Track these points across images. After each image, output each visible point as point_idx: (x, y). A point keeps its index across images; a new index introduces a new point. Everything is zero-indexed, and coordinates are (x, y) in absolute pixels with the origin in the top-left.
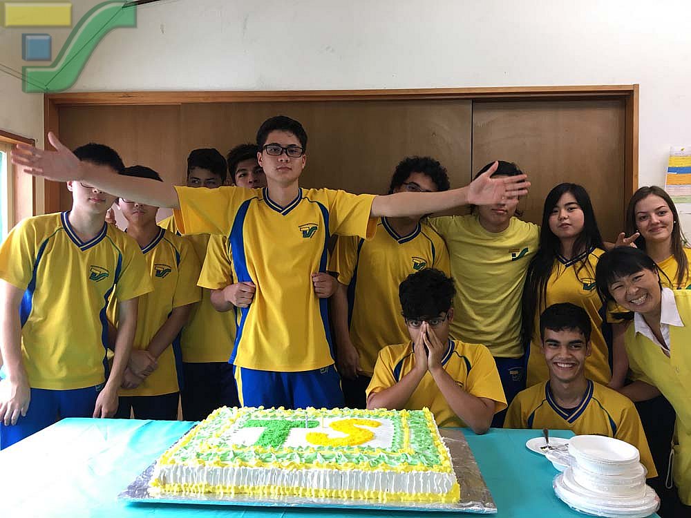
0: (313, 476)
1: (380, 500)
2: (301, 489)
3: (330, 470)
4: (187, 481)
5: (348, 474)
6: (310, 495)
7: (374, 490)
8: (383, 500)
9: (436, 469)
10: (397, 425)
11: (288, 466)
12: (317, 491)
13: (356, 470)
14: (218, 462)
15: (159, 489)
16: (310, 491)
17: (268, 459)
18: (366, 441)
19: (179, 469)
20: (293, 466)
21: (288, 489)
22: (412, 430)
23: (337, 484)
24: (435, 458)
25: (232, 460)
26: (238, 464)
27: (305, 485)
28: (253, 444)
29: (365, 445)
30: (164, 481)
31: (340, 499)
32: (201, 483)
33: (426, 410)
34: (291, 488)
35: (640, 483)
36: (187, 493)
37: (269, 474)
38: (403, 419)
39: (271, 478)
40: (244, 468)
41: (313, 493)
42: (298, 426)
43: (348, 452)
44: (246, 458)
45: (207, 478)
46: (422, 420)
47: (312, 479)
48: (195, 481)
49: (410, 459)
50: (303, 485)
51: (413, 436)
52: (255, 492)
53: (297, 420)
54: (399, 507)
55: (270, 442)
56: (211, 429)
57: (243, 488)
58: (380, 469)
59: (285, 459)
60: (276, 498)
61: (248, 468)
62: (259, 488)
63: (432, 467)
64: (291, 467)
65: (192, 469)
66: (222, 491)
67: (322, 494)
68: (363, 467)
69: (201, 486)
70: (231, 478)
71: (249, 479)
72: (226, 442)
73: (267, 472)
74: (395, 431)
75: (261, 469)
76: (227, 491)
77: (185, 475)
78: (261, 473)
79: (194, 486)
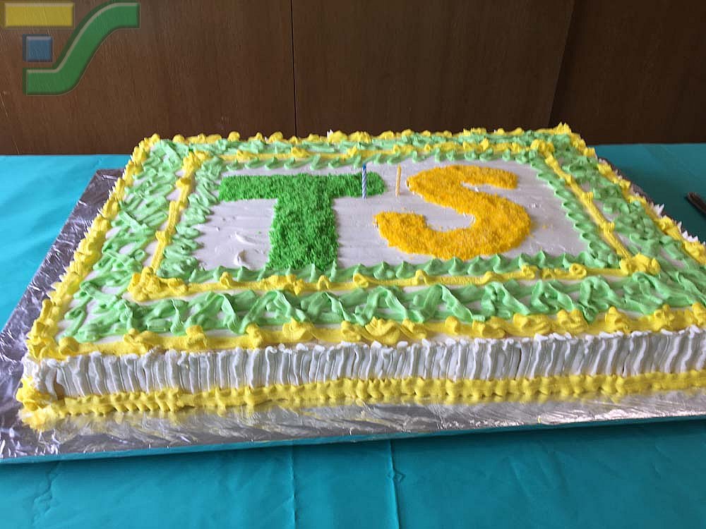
0: (449, 356)
2: (420, 382)
3: (493, 341)
4: (121, 387)
5: (540, 347)
12: (460, 386)
14: (199, 342)
16: (443, 385)
18: (526, 235)
20: (396, 334)
21: (388, 386)
23: (508, 369)
25: (234, 327)
26: (253, 338)
29: (533, 250)
33: (563, 128)
34: (393, 383)
36: (130, 413)
37: (340, 359)
39: (345, 366)
40: (272, 349)
42: (343, 193)
43: (511, 278)
44: (269, 317)
45: (176, 378)
48: (144, 385)
50: (423, 374)
51: (607, 211)
55: (308, 254)
57: (274, 391)
59: (367, 311)
61: (281, 349)
62: (313, 388)
65: (131, 361)
66: (222, 406)
70: (241, 374)
71: (287, 371)
73: (333, 355)
75: (319, 348)
76: (233, 401)
77: (113, 377)
78: (317, 357)
79: (143, 397)
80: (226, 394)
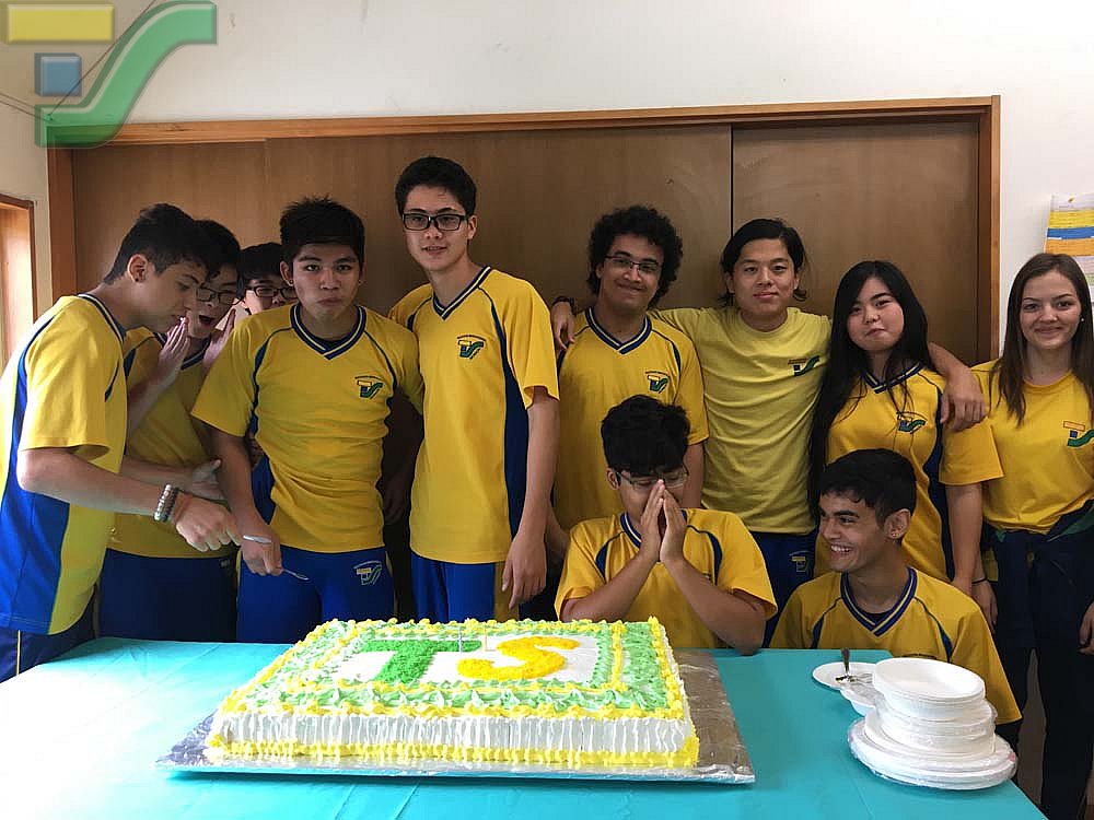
0: (464, 726)
1: (570, 765)
2: (445, 747)
3: (490, 717)
4: (264, 737)
5: (519, 723)
6: (459, 757)
7: (561, 748)
8: (575, 763)
9: (659, 713)
10: (604, 645)
11: (425, 713)
12: (471, 751)
13: (532, 717)
14: (313, 709)
15: (222, 750)
16: (460, 750)
17: (393, 702)
18: (551, 671)
19: (252, 719)
20: (433, 711)
21: (425, 749)
22: (627, 652)
23: (502, 740)
24: (659, 697)
25: (336, 704)
26: (345, 710)
27: (453, 740)
28: (373, 678)
29: (549, 678)
30: (230, 739)
31: (507, 763)
32: (286, 740)
33: (653, 621)
34: (429, 747)
35: (984, 733)
36: (266, 757)
37: (395, 725)
38: (614, 636)
39: (398, 732)
40: (355, 716)
41: (465, 755)
42: (446, 650)
43: (521, 689)
44: (359, 701)
45: (296, 732)
46: (645, 637)
47: (463, 731)
48: (278, 737)
49: (619, 699)
50: (448, 741)
51: (628, 663)
52: (372, 753)
53: (447, 639)
54: (599, 775)
55: (400, 675)
56: (309, 655)
57: (353, 748)
58: (570, 714)
59: (420, 701)
60: (407, 764)
61: (361, 716)
62: (379, 747)
63: (653, 710)
64: (429, 715)
65: (273, 718)
66: (320, 753)
67: (478, 754)
68: (543, 712)
69: (287, 745)
70: (335, 734)
71: (364, 730)
72: (330, 675)
73: (391, 722)
74: (599, 655)
75: (382, 717)
76: (327, 752)
77: (262, 728)
78: (381, 724)
79: (276, 745)
80: (324, 748)
